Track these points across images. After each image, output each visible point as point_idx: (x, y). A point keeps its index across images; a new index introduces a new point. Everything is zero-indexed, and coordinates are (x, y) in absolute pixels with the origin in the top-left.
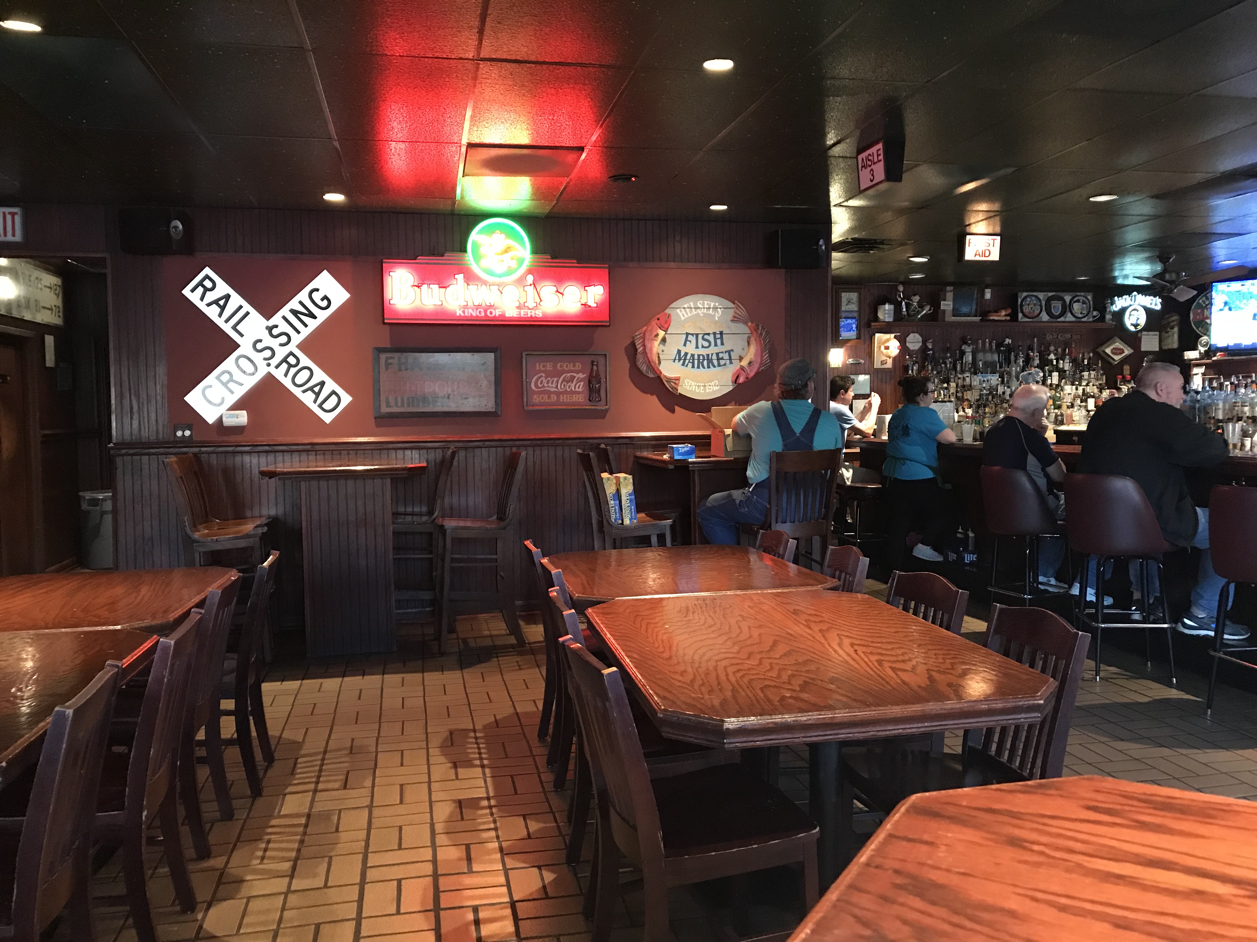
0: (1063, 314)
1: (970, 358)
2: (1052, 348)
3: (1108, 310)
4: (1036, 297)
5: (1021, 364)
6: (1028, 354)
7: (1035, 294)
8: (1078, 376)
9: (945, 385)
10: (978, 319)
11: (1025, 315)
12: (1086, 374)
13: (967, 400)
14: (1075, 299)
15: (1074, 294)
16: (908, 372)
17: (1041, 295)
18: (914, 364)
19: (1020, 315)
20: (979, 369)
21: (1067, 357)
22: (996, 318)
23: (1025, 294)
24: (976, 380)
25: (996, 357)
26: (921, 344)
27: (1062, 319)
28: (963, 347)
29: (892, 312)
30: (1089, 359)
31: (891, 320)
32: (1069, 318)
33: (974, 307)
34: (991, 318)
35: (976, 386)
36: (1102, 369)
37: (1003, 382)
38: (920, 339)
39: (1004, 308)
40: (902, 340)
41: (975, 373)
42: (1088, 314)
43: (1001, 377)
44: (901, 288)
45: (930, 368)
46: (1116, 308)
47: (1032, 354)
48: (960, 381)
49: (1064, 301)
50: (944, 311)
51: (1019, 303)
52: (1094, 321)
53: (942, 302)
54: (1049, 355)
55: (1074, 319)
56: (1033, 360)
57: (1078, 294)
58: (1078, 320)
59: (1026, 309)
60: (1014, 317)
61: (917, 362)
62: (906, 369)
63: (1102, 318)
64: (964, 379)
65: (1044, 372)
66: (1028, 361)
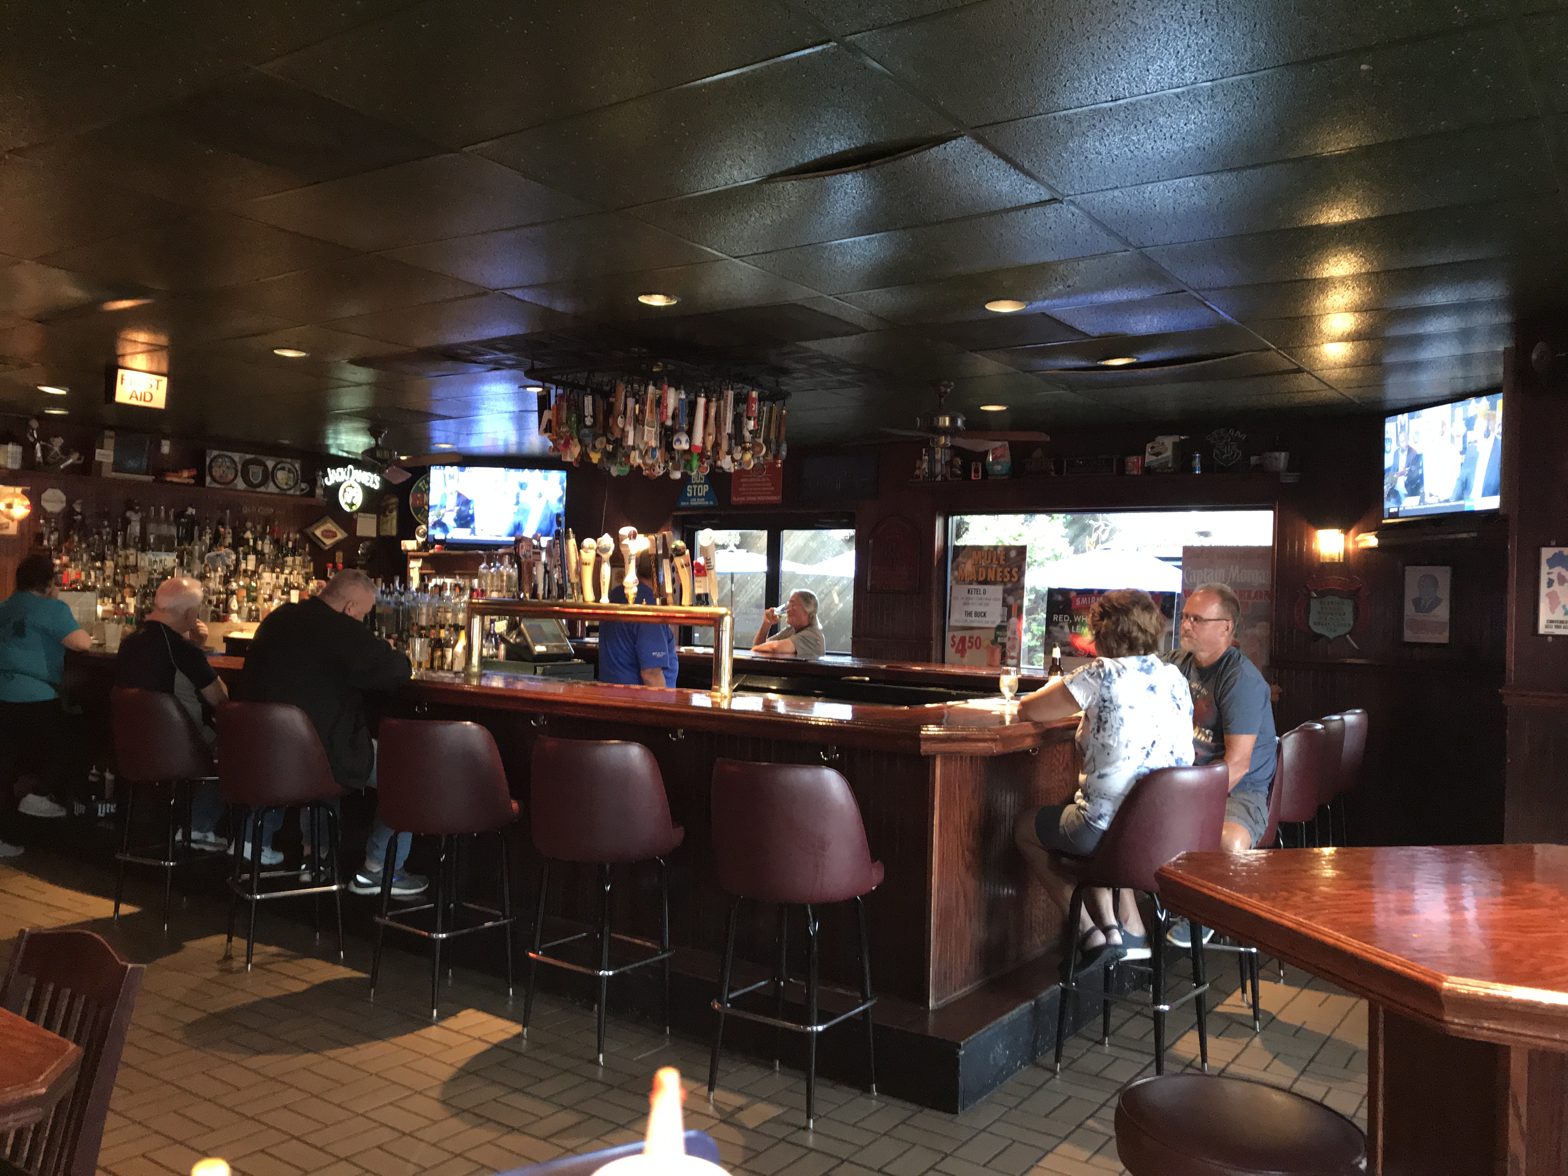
0: (264, 483)
1: (137, 529)
2: (249, 524)
3: (319, 484)
4: (230, 457)
5: (208, 541)
6: (217, 530)
7: (229, 454)
8: (280, 561)
9: (98, 564)
10: (150, 478)
11: (214, 480)
12: (289, 559)
13: (130, 586)
14: (279, 466)
15: (279, 460)
16: (42, 542)
17: (236, 456)
18: (51, 532)
19: (208, 479)
20: (150, 545)
21: (268, 537)
22: (175, 480)
23: (215, 453)
24: (146, 560)
25: (173, 531)
26: (64, 505)
27: (262, 489)
28: (129, 514)
29: (19, 457)
30: (295, 541)
31: (17, 467)
32: (272, 488)
33: (145, 464)
34: (169, 479)
35: (143, 568)
36: (309, 554)
37: (181, 564)
38: (64, 498)
39: (188, 468)
40: (34, 497)
41: (144, 550)
42: (294, 487)
43: (180, 557)
44: (34, 424)
45: (76, 538)
46: (329, 482)
47: (222, 530)
48: (121, 561)
49: (266, 467)
50: (100, 463)
51: (208, 463)
52: (302, 496)
53: (98, 451)
54: (244, 533)
55: (276, 491)
56: (224, 538)
57: (283, 459)
58: (283, 492)
59: (217, 472)
60: (200, 480)
61: (56, 530)
62: (40, 537)
63: (311, 494)
64: (127, 558)
65: (237, 553)
66: (217, 540)
